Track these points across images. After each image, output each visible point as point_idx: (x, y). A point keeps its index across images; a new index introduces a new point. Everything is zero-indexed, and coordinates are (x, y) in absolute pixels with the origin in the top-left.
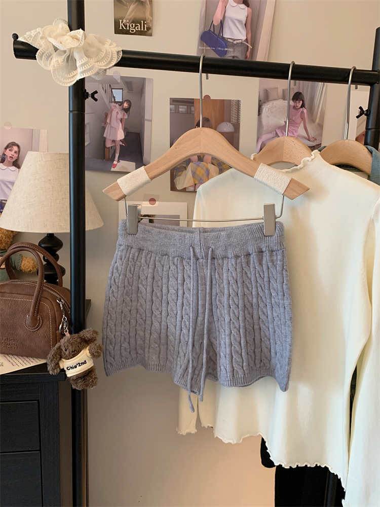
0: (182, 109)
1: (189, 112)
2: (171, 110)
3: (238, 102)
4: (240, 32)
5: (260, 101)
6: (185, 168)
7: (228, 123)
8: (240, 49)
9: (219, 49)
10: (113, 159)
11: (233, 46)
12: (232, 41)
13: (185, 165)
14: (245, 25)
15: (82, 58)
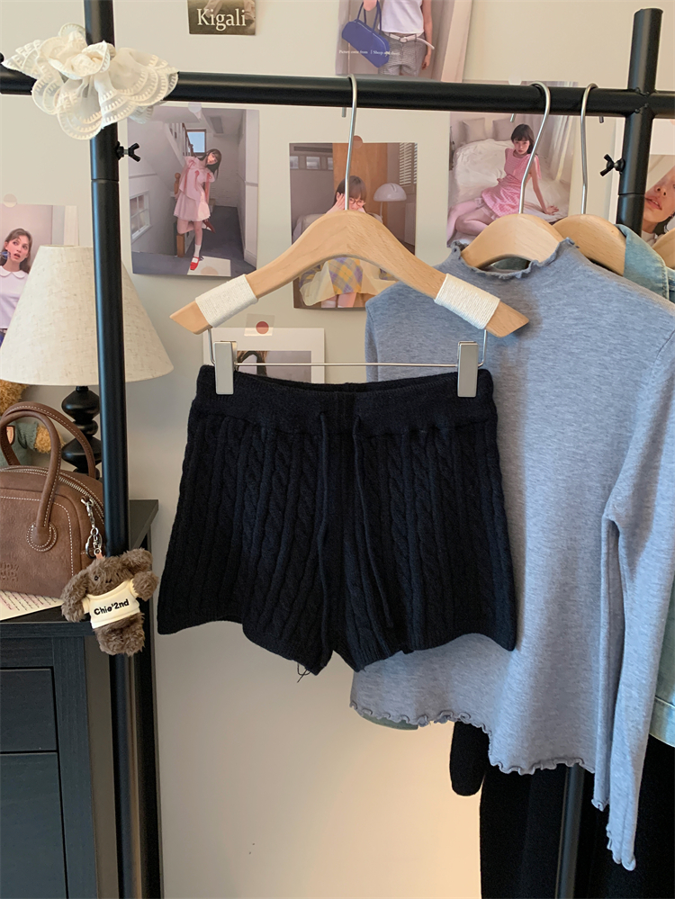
0: (312, 162)
1: (324, 167)
2: (291, 164)
3: (413, 147)
4: (413, 21)
5: (452, 143)
6: (320, 268)
7: (395, 185)
8: (412, 51)
9: (376, 52)
10: (191, 255)
11: (400, 46)
12: (398, 38)
14: (421, 7)
15: (107, 90)
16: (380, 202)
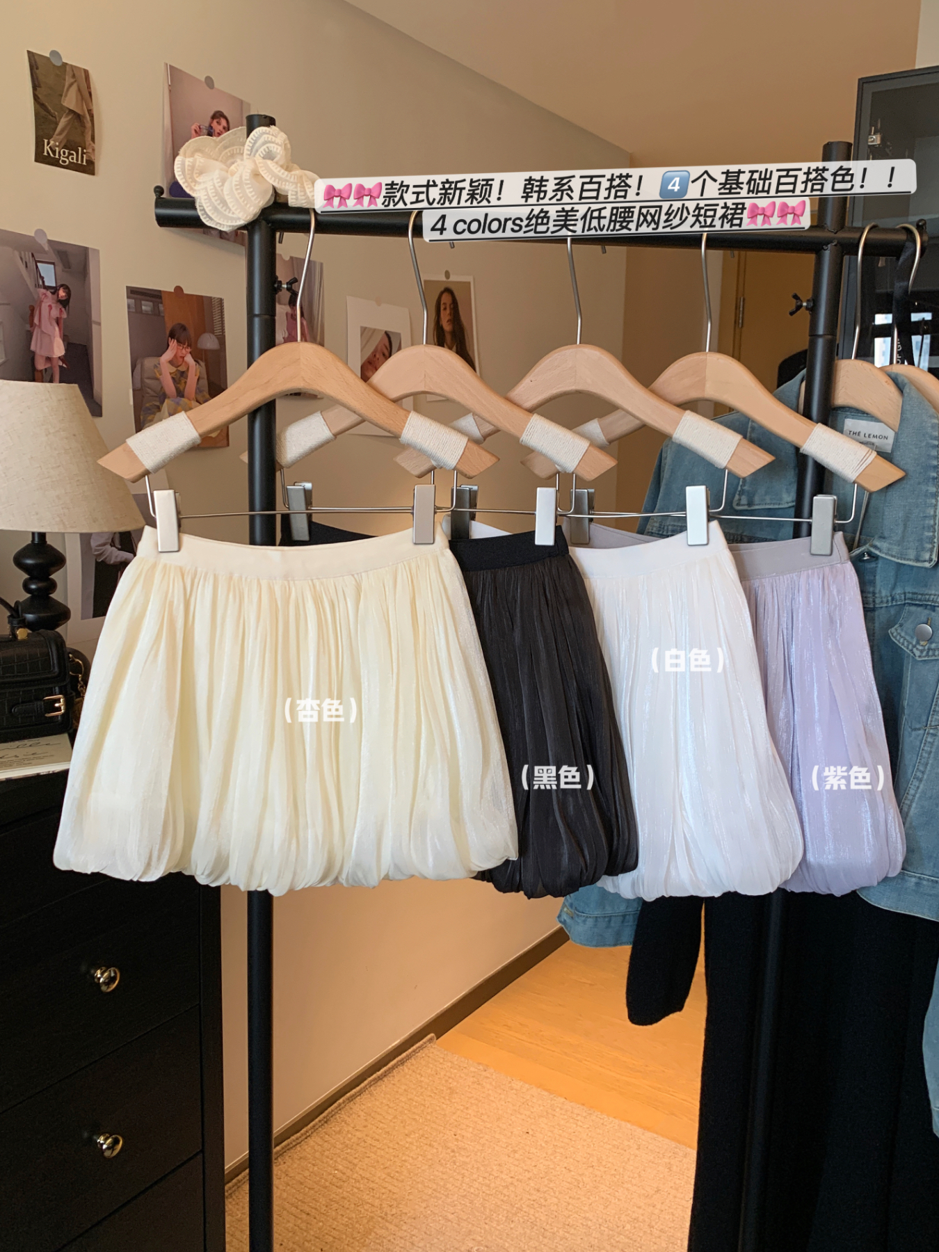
0: (146, 307)
1: (156, 313)
2: (129, 307)
3: (221, 302)
6: (159, 409)
7: (211, 335)
13: (158, 404)
16: (202, 350)
